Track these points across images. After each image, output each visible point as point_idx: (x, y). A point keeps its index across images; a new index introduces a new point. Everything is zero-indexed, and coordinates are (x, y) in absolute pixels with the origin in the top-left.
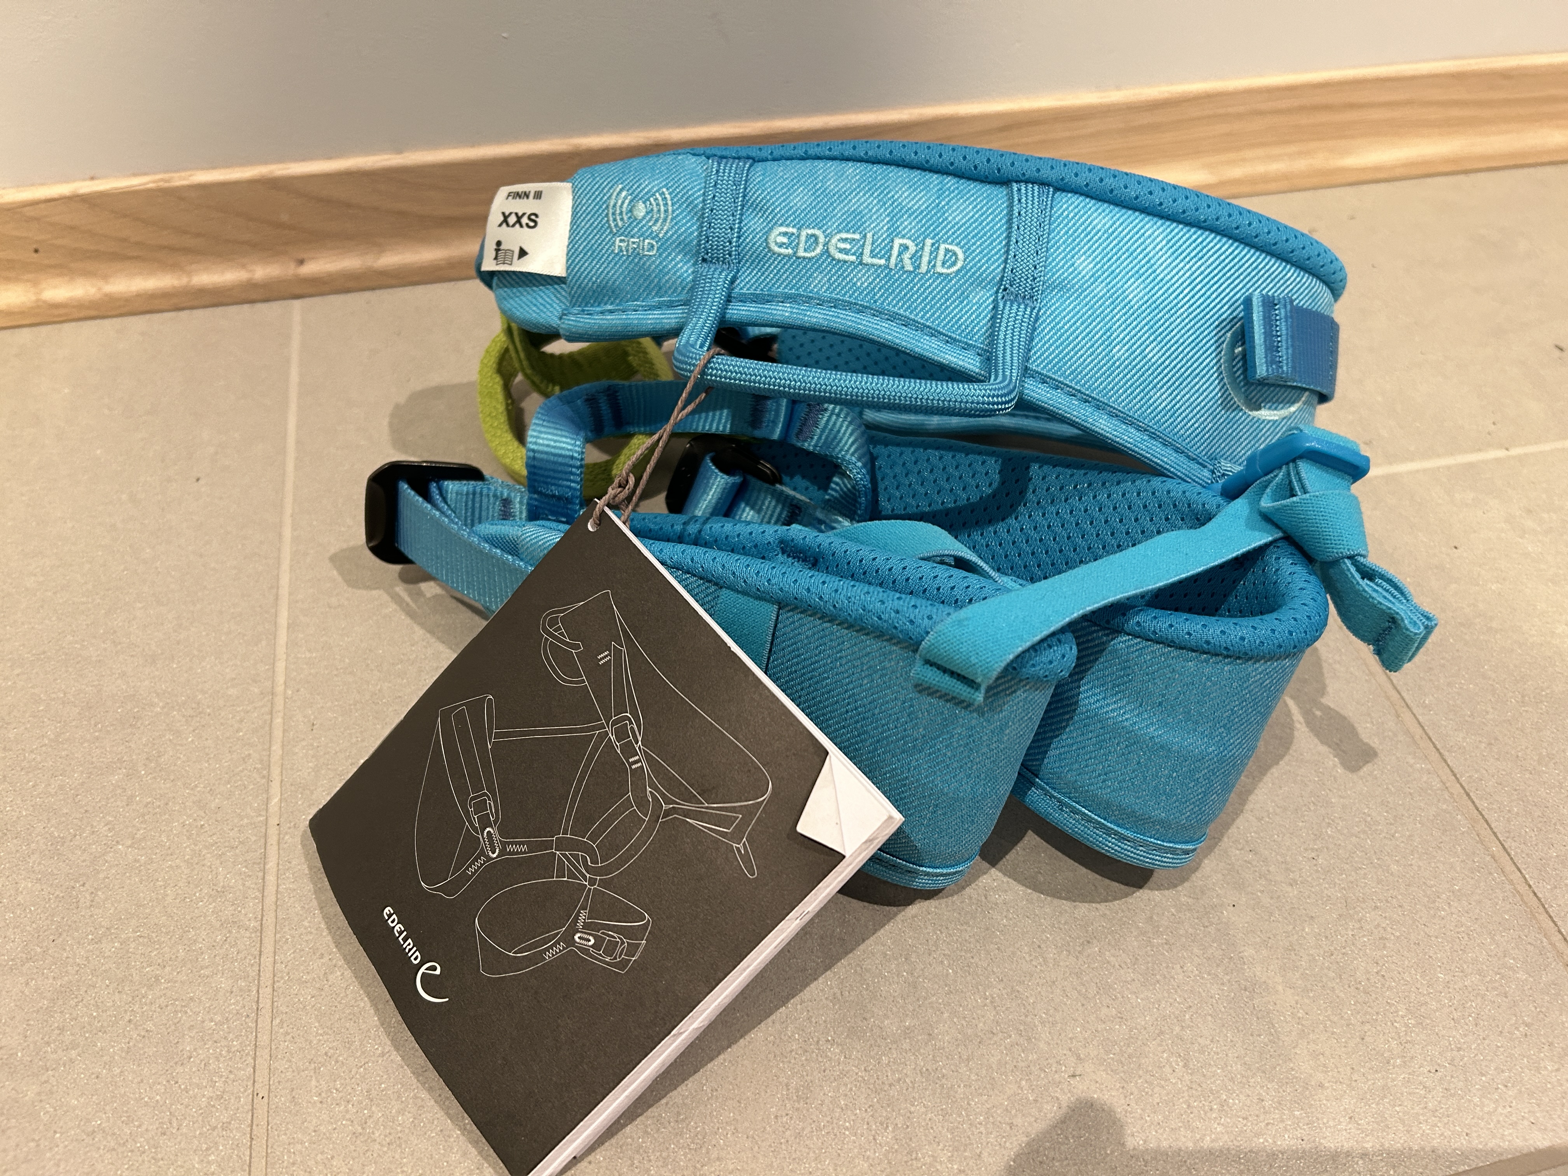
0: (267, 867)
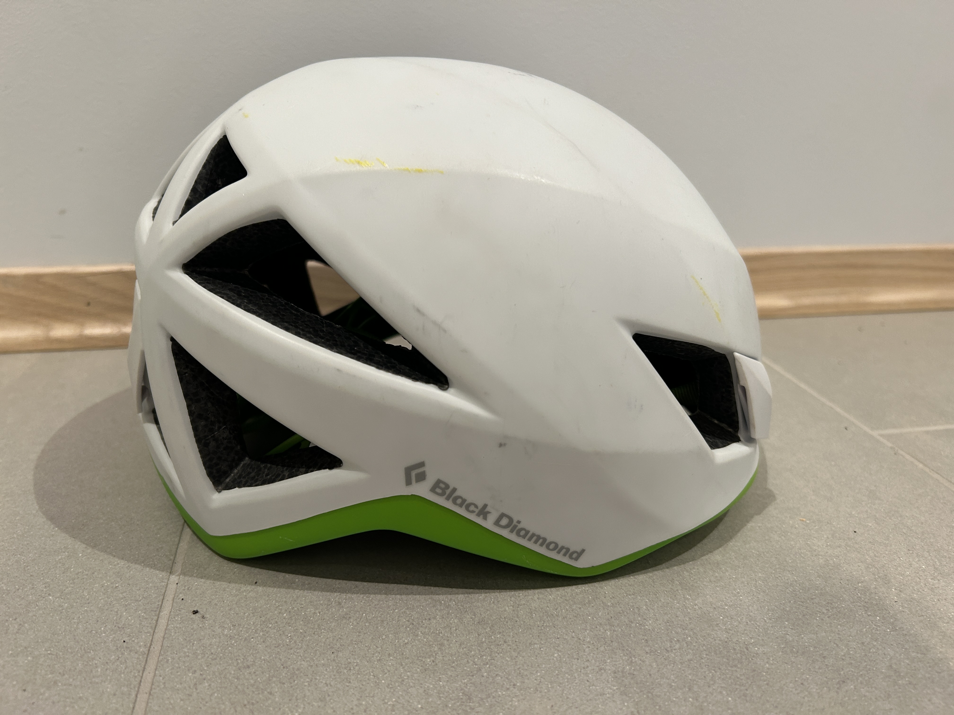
0: (161, 614)
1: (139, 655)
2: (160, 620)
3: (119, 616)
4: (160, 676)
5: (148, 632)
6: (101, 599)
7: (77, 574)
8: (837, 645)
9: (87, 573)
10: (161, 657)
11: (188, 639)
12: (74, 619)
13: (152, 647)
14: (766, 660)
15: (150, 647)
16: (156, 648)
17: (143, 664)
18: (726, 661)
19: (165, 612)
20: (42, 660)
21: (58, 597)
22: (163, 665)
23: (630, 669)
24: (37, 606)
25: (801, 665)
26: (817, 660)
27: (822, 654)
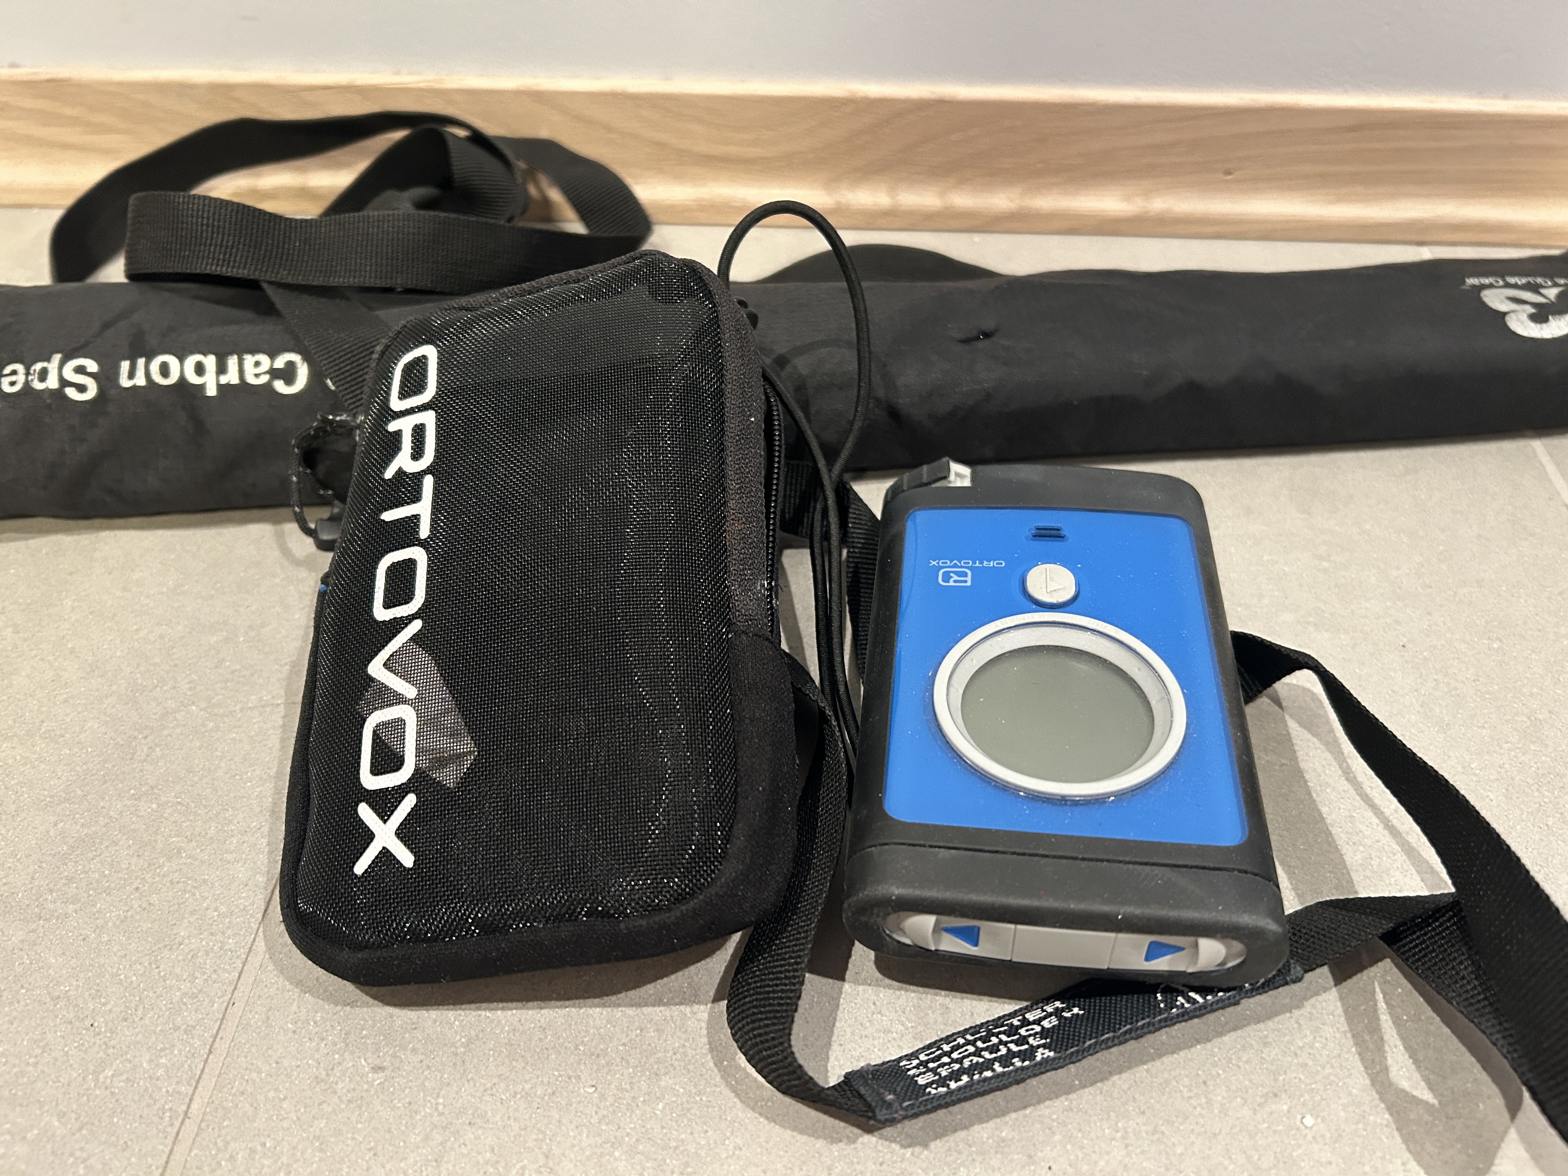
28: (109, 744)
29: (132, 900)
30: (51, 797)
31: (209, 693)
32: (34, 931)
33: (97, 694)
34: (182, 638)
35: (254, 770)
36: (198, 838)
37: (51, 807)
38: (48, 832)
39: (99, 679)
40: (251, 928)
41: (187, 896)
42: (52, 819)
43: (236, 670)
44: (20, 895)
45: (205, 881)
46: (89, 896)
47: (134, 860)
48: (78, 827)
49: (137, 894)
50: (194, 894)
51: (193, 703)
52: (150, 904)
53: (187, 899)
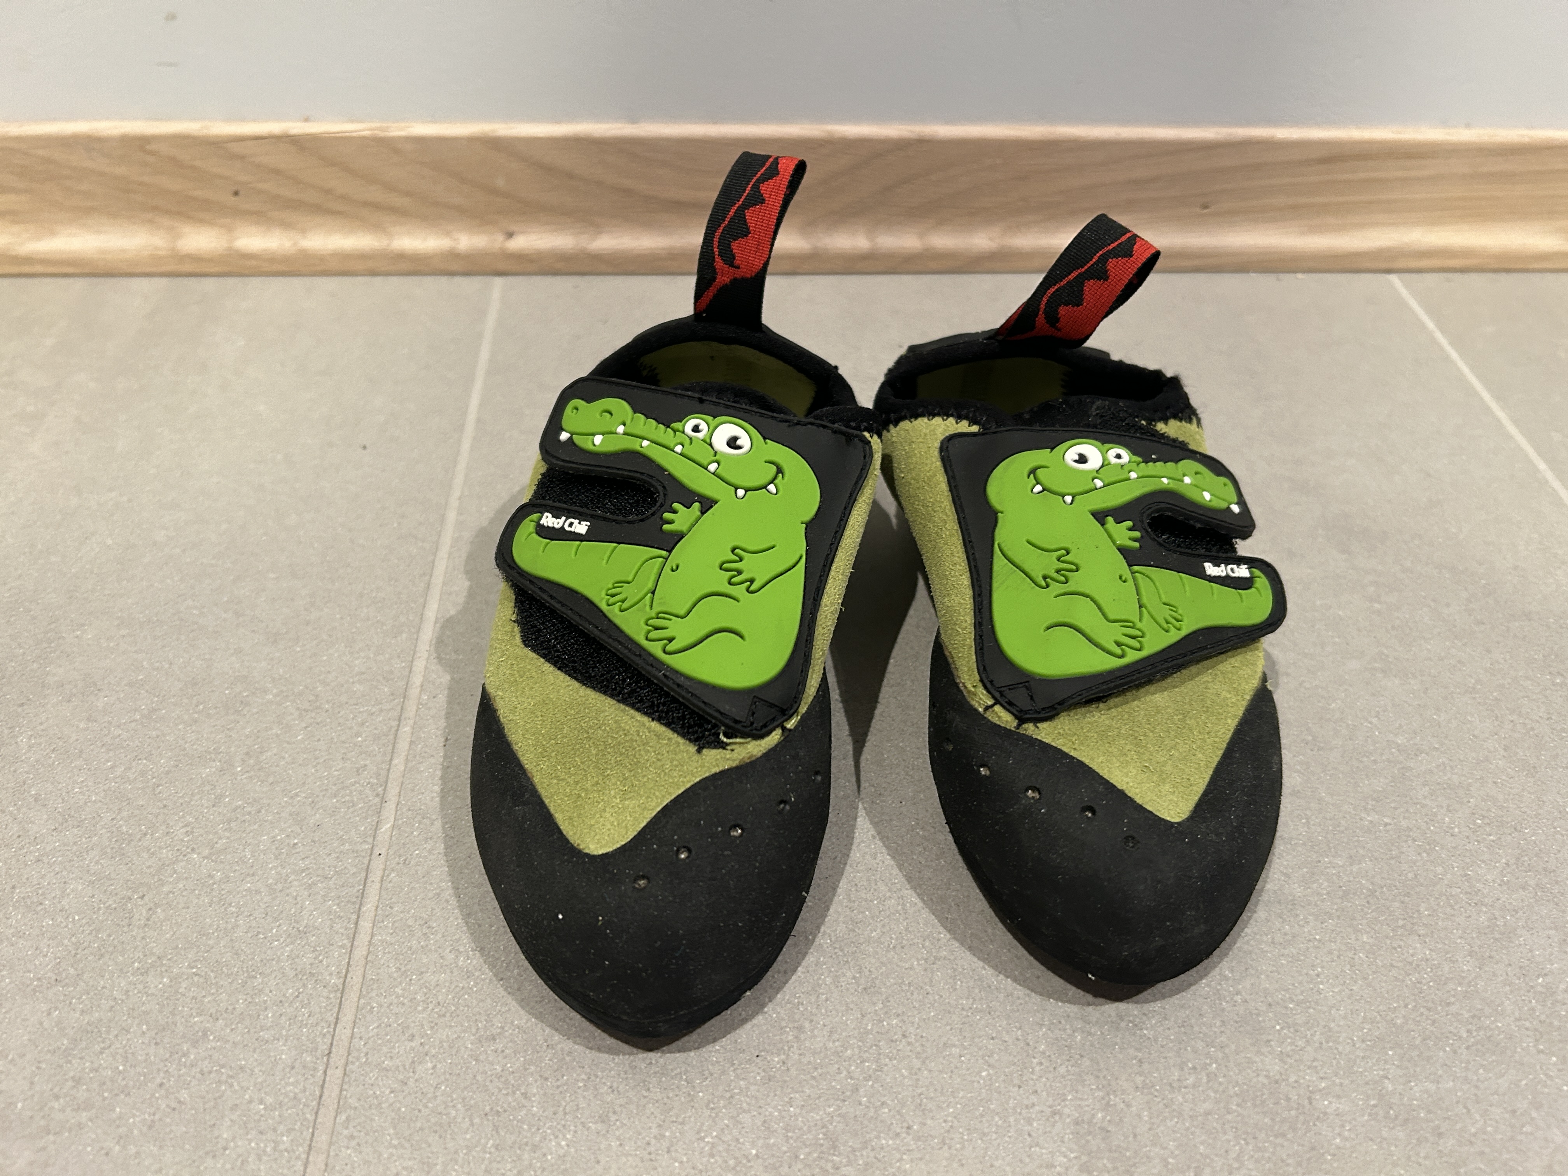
1: (330, 992)
2: (361, 923)
3: (299, 906)
4: (361, 1038)
5: (342, 947)
6: (271, 869)
7: (235, 810)
8: (1469, 1110)
9: (249, 809)
10: (362, 1001)
11: (403, 969)
12: (230, 904)
13: (349, 975)
14: (1337, 1130)
15: (346, 976)
16: (355, 978)
17: (336, 1010)
18: (1270, 1122)
19: (369, 907)
20: (184, 985)
21: (206, 858)
22: (365, 1017)
23: (1104, 1118)
24: (175, 872)
25: (1396, 1146)
26: (1427, 1140)
27: (1438, 1127)
28: (99, 909)
29: (158, 1099)
30: (39, 979)
31: (211, 836)
32: (43, 1149)
33: (75, 848)
34: (168, 773)
35: (280, 925)
36: (225, 1015)
37: (41, 992)
38: (41, 1024)
39: (75, 830)
40: (306, 1119)
41: (223, 1088)
42: (44, 1007)
43: (237, 807)
44: (20, 1105)
45: (242, 1068)
46: (104, 1099)
47: (152, 1050)
48: (77, 1014)
49: (163, 1092)
50: (232, 1086)
51: (193, 850)
52: (180, 1102)
53: (224, 1092)
